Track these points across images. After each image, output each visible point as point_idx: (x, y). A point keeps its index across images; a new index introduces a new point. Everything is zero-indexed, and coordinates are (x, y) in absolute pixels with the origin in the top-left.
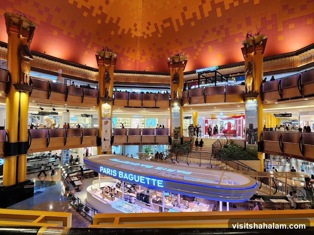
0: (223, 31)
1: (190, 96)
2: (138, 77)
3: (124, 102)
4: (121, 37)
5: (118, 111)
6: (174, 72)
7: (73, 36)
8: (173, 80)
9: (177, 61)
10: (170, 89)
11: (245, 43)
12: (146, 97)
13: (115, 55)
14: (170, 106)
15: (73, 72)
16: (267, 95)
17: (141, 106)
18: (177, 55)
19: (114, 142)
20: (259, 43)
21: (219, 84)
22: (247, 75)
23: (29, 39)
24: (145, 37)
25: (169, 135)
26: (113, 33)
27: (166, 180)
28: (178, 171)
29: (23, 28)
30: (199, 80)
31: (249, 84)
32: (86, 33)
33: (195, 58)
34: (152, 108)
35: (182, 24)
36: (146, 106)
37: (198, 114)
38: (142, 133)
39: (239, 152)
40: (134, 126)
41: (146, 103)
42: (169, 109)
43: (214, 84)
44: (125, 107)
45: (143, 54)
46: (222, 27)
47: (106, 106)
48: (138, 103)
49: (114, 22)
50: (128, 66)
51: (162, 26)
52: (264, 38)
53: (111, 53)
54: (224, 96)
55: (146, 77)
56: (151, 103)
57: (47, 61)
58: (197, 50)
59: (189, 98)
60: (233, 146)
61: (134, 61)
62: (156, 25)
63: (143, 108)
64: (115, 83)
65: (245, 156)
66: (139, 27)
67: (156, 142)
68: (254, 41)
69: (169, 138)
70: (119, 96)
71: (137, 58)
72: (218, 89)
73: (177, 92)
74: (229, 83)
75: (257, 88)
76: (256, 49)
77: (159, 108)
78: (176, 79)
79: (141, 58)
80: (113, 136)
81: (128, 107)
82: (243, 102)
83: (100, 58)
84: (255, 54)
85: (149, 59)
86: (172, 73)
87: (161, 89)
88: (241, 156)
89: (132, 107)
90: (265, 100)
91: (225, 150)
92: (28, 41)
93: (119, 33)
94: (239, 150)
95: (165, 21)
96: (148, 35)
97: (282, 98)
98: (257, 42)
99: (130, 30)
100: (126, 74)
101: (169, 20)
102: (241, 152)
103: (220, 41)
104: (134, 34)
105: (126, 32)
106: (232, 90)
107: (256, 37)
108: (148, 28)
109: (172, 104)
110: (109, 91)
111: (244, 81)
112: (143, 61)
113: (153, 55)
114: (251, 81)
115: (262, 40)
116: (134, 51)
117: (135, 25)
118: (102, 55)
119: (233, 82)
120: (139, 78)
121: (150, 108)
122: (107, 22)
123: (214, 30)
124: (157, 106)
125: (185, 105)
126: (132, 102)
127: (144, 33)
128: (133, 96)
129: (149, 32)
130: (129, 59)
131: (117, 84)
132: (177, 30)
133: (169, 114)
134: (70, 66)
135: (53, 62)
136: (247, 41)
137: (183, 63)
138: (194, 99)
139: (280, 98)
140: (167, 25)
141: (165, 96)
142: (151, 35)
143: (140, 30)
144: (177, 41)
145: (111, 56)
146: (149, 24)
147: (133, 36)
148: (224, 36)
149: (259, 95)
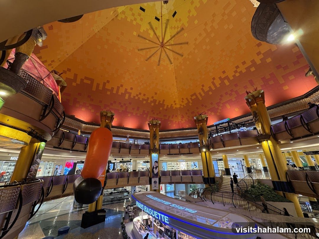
0: (234, 93)
1: (212, 143)
2: (179, 132)
3: (167, 151)
4: (166, 110)
5: (164, 158)
6: (200, 127)
7: (138, 115)
8: (199, 132)
9: (200, 119)
10: (198, 138)
11: (247, 98)
12: (182, 146)
13: (160, 122)
14: (200, 152)
15: (138, 135)
16: (279, 136)
17: (179, 153)
18: (200, 115)
19: (162, 181)
20: (258, 97)
21: (233, 131)
22: (255, 122)
23: (111, 121)
24: (182, 107)
25: (203, 175)
26: (161, 109)
27: (171, 217)
28: (187, 209)
29: (108, 116)
30: (217, 131)
31: (259, 128)
32: (146, 112)
33: (218, 114)
34: (187, 154)
35: (203, 95)
36: (183, 153)
37: (228, 156)
38: (181, 174)
39: (267, 192)
40: (182, 168)
41: (183, 151)
42: (200, 154)
43: (229, 132)
44: (168, 154)
45: (183, 117)
46: (232, 91)
47: (155, 155)
48: (177, 151)
49: (161, 102)
50: (175, 126)
51: (191, 99)
52: (262, 92)
53: (156, 121)
54: (239, 140)
55: (185, 132)
56: (186, 150)
57: (125, 130)
58: (218, 109)
59: (212, 145)
60: (260, 186)
61: (177, 122)
62: (187, 99)
63: (180, 154)
64: (160, 139)
65: (273, 197)
66: (177, 102)
67: (193, 181)
68: (253, 96)
69: (203, 178)
70: (164, 147)
71: (180, 121)
72: (233, 135)
73: (204, 141)
74: (242, 129)
75: (267, 131)
76: (256, 101)
77: (192, 153)
78: (201, 131)
79: (182, 120)
80: (160, 177)
81: (170, 154)
82: (259, 144)
83: (150, 125)
84: (257, 104)
85: (187, 120)
86: (198, 127)
87: (196, 139)
88: (269, 196)
89: (173, 154)
90: (279, 141)
91: (252, 190)
92: (110, 122)
93: (165, 108)
94: (267, 190)
95: (192, 96)
96: (183, 106)
97: (293, 137)
98: (256, 96)
99: (172, 105)
100: (171, 132)
101: (195, 94)
102: (269, 192)
103: (234, 99)
104: (174, 106)
105: (169, 107)
106: (245, 135)
107: (254, 93)
108: (183, 102)
109: (201, 150)
110: (156, 144)
111: (255, 127)
112: (184, 121)
113: (189, 117)
114: (260, 126)
115: (260, 94)
116: (176, 116)
117: (175, 101)
118: (152, 123)
119: (245, 129)
120: (180, 134)
121: (185, 154)
122: (157, 103)
123: (226, 93)
124: (190, 153)
125: (211, 150)
126: (173, 151)
127: (181, 105)
128: (173, 147)
129: (184, 104)
130: (174, 122)
131: (163, 139)
132: (201, 99)
133: (201, 158)
134: (137, 132)
135: (128, 131)
136: (248, 96)
137: (205, 119)
138: (216, 145)
139: (292, 138)
140: (194, 97)
141: (196, 144)
142: (185, 105)
143: (178, 103)
144: (202, 105)
145: (157, 123)
146: (183, 99)
147: (174, 108)
148: (236, 96)
149: (271, 137)
